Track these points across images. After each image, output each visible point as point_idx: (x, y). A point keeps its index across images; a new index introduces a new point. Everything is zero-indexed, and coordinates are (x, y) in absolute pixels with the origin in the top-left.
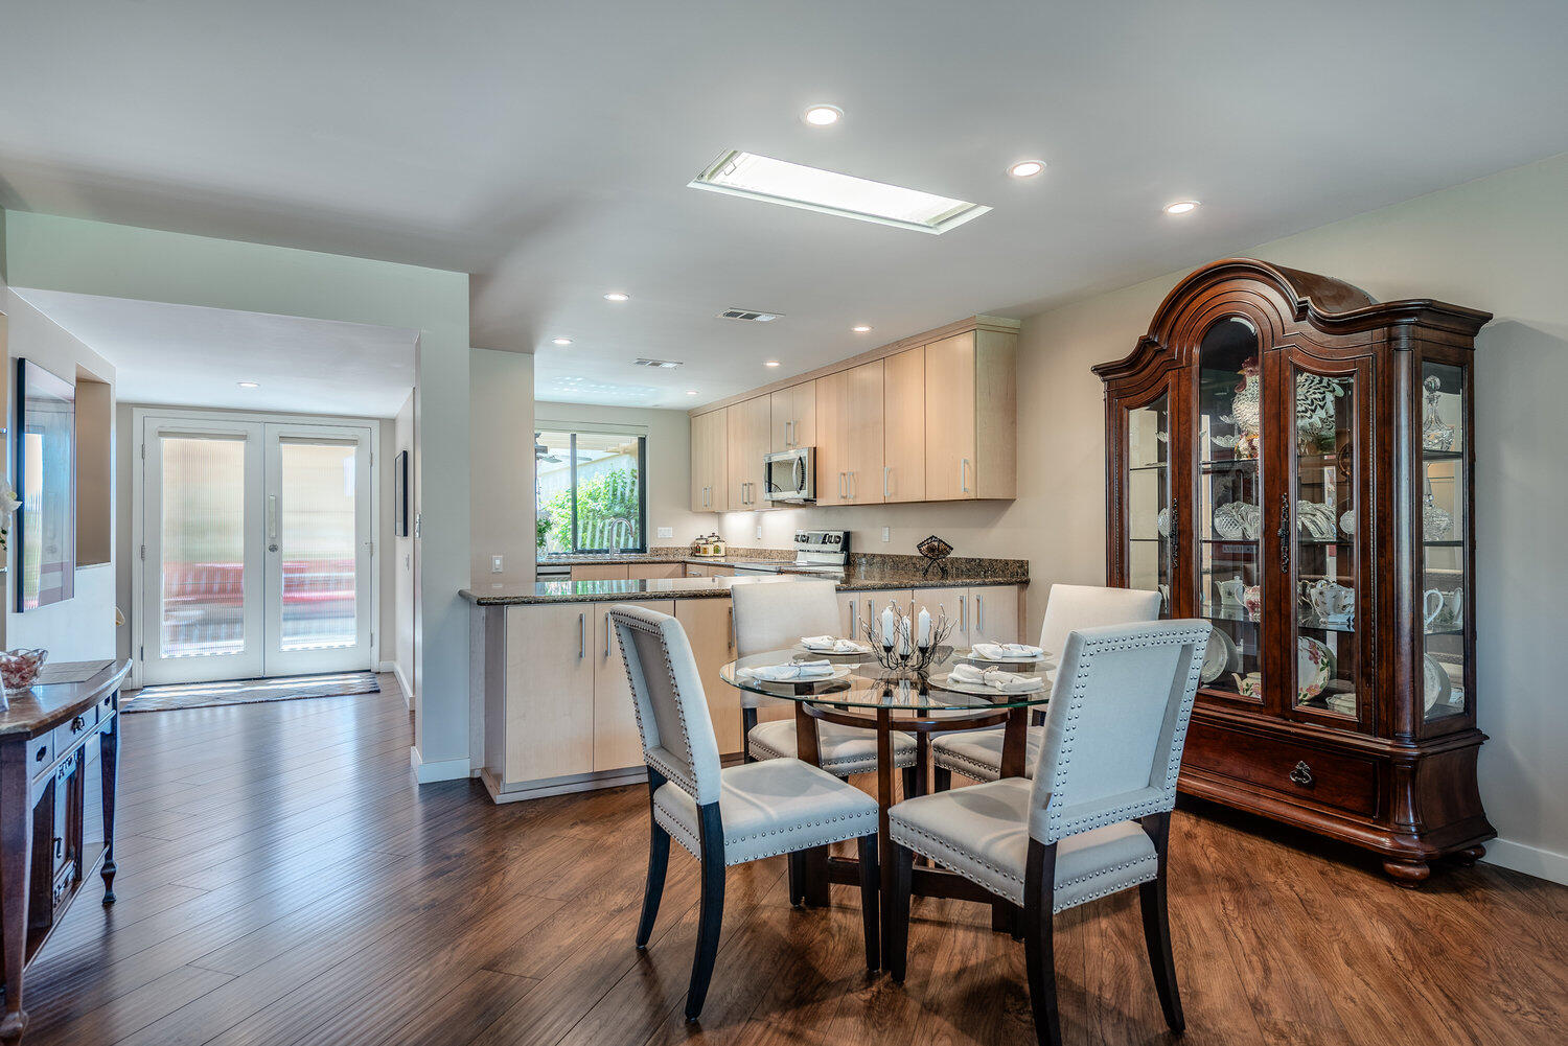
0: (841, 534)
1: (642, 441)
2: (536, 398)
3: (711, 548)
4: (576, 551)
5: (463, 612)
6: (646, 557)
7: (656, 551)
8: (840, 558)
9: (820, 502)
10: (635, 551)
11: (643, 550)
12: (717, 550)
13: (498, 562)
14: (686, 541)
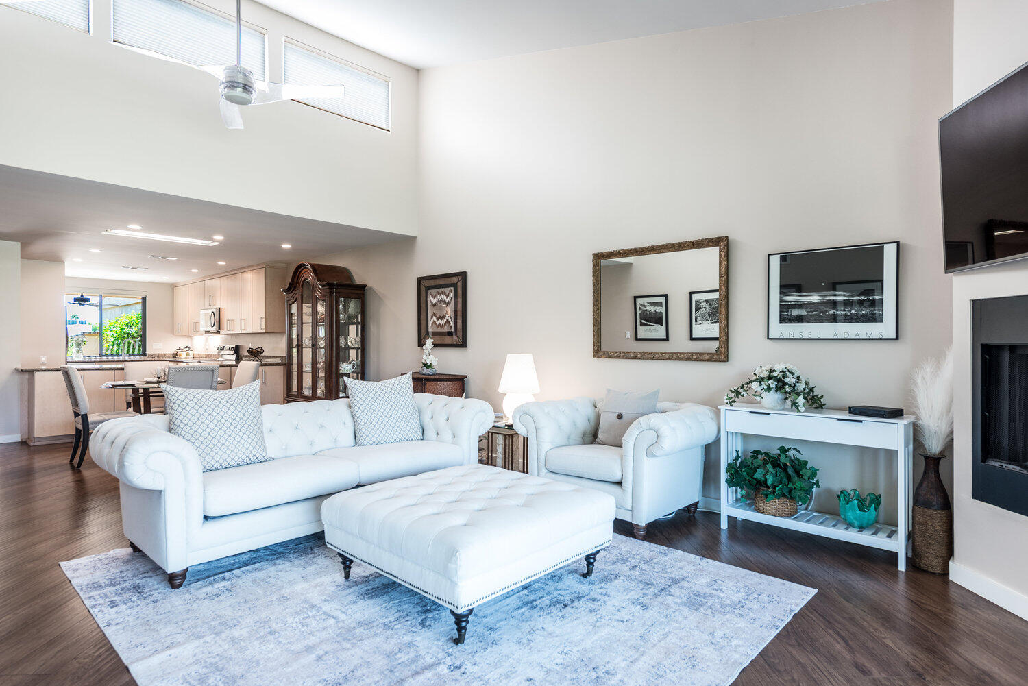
0: (234, 346)
1: (144, 299)
2: (66, 275)
3: (184, 355)
4: (101, 355)
5: (17, 377)
6: (146, 358)
7: (151, 355)
8: (234, 357)
9: (221, 332)
10: (139, 355)
11: (144, 355)
12: (188, 355)
13: (43, 359)
14: (171, 350)
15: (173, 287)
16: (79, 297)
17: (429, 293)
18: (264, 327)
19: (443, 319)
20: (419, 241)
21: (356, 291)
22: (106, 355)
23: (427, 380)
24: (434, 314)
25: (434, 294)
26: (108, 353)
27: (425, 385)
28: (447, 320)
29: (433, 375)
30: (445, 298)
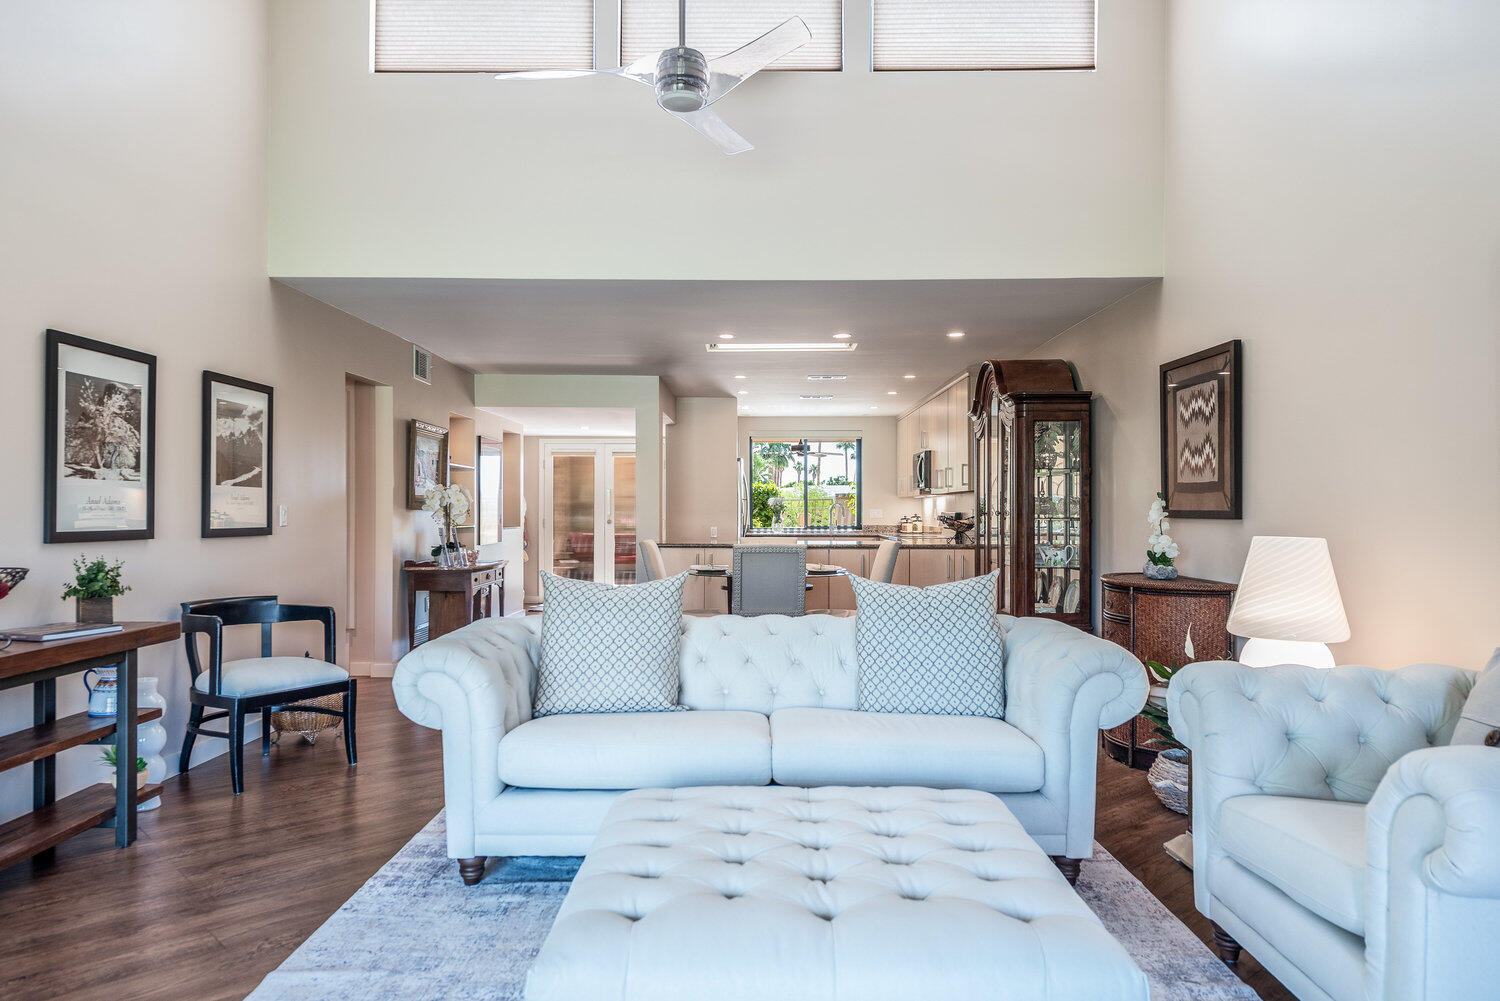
1: (860, 440)
3: (910, 527)
4: (806, 527)
6: (860, 532)
7: (868, 529)
9: (933, 491)
11: (860, 526)
12: (915, 528)
13: (713, 531)
14: (893, 520)
15: (895, 420)
16: (797, 444)
17: (1178, 397)
18: (966, 481)
19: (1200, 455)
20: (1166, 288)
21: (1072, 407)
22: (812, 527)
23: (1139, 589)
24: (1187, 444)
25: (1186, 399)
26: (815, 524)
27: (1135, 600)
28: (1208, 456)
29: (1168, 579)
30: (1204, 406)
